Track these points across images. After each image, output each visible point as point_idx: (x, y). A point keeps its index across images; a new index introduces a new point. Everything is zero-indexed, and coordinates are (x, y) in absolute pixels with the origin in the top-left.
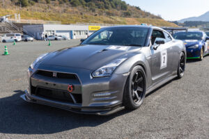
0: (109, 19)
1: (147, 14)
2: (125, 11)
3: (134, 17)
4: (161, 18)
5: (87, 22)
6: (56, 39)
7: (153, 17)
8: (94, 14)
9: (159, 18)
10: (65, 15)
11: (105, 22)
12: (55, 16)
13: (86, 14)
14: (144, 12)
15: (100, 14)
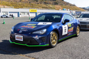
0: (45, 6)
1: (68, 4)
2: (55, 2)
3: (60, 5)
4: (75, 6)
5: (33, 7)
6: (7, 17)
7: (71, 5)
8: (37, 3)
9: (74, 5)
10: (20, 3)
11: (43, 8)
12: (15, 4)
13: (32, 3)
14: (66, 2)
15: (41, 3)
